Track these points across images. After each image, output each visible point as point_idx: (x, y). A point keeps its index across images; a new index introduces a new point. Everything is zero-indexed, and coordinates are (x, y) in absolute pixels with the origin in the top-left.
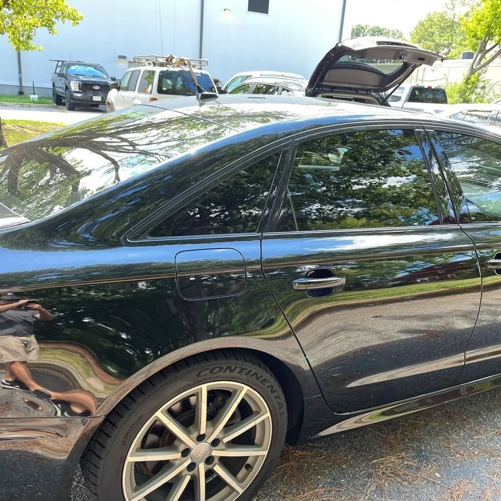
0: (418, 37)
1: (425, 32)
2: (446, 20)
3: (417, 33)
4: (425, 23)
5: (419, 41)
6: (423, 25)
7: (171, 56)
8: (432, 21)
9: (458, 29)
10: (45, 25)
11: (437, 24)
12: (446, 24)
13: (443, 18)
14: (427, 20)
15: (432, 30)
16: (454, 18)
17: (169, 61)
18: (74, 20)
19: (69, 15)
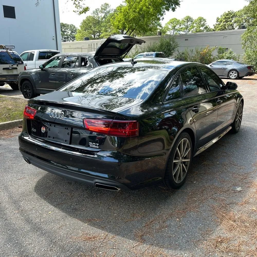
0: (84, 28)
1: (87, 25)
2: (96, 20)
3: (83, 26)
4: (86, 21)
5: (85, 30)
6: (86, 22)
8: (89, 20)
9: (102, 24)
11: (92, 22)
12: (96, 22)
13: (94, 19)
14: (87, 20)
15: (90, 24)
16: (99, 19)
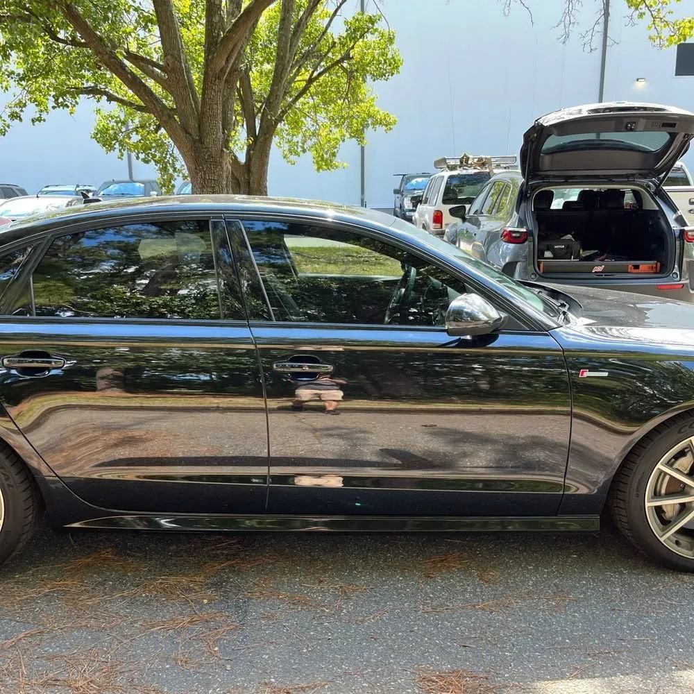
7: (465, 155)
10: (354, 137)
17: (464, 162)
18: (386, 126)
19: (381, 120)
